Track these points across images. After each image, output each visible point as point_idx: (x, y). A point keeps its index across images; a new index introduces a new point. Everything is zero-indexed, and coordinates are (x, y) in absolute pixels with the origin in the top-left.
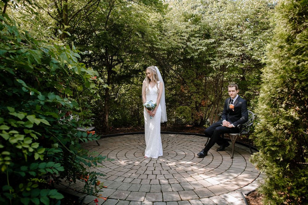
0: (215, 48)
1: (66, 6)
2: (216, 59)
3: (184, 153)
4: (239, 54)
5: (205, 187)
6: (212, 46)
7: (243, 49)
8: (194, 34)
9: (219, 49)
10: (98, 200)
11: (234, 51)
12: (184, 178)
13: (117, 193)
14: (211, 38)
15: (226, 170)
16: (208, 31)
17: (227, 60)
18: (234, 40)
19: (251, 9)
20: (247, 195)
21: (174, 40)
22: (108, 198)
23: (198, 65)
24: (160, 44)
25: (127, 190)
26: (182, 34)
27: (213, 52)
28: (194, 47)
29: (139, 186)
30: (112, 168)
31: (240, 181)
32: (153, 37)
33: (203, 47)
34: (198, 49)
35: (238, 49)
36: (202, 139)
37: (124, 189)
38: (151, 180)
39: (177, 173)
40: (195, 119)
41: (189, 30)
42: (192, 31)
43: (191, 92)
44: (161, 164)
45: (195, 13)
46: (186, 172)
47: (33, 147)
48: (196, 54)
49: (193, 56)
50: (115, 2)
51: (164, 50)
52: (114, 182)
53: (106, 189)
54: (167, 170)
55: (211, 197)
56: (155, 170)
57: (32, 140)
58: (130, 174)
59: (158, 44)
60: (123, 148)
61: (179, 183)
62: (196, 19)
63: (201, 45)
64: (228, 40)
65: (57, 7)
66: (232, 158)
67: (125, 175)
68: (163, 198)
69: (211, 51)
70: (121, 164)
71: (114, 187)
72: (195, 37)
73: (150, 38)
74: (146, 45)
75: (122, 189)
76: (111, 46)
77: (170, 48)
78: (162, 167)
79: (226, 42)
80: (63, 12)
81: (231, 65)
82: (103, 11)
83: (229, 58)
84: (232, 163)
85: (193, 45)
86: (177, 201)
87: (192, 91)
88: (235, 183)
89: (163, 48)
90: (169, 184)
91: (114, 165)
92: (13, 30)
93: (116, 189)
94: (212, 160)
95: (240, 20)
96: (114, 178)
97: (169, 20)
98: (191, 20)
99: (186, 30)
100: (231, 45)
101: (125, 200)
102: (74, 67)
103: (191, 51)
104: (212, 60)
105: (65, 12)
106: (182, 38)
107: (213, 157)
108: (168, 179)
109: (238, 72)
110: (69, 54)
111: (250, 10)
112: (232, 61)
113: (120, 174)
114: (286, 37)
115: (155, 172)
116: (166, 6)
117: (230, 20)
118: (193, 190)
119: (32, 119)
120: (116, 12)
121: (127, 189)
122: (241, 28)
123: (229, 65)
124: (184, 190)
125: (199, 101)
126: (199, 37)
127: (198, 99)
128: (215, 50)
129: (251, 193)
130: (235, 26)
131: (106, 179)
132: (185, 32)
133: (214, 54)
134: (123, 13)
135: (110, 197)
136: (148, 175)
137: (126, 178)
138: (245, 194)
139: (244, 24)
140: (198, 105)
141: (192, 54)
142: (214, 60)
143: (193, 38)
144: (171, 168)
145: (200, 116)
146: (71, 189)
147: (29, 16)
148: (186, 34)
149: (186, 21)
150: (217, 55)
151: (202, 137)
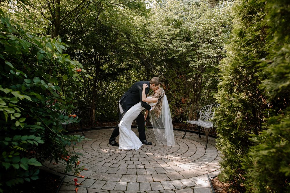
0: (194, 51)
1: (58, 8)
2: (195, 60)
3: (162, 144)
4: (216, 56)
5: (176, 172)
6: (191, 48)
7: (218, 51)
8: (175, 37)
9: (198, 51)
10: (77, 180)
11: (210, 53)
12: (159, 164)
13: (95, 174)
14: (191, 41)
15: (198, 159)
16: (189, 35)
17: (204, 61)
18: (212, 43)
19: (227, 15)
20: (214, 178)
21: (157, 42)
22: (87, 178)
23: (179, 66)
24: (143, 45)
25: (105, 173)
26: (164, 37)
27: (192, 54)
28: (175, 48)
29: (116, 169)
30: (94, 154)
31: (211, 168)
32: (137, 38)
33: (183, 49)
34: (179, 51)
35: (215, 51)
36: (181, 133)
37: (102, 172)
38: (128, 165)
39: (153, 159)
40: (175, 115)
41: (171, 32)
42: (173, 34)
43: (171, 89)
44: (139, 152)
45: (176, 18)
46: (162, 159)
47: (15, 116)
48: (177, 55)
49: (173, 56)
50: (103, 6)
51: (147, 50)
52: (94, 166)
53: (87, 171)
54: (145, 158)
55: (181, 179)
56: (133, 157)
57: (15, 111)
58: (110, 160)
59: (142, 44)
60: (106, 139)
61: (154, 168)
62: (178, 23)
63: (181, 47)
64: (206, 43)
65: (50, 8)
66: (206, 149)
67: (106, 161)
68: (137, 179)
69: (191, 53)
70: (103, 152)
71: (93, 170)
72: (176, 40)
73: (134, 39)
74: (131, 46)
75: (101, 172)
76: (99, 45)
77: (153, 49)
78: (140, 155)
79: (204, 45)
80: (55, 13)
81: (208, 65)
82: (93, 14)
83: (206, 59)
84: (205, 153)
85: (174, 47)
86: (150, 182)
87: (173, 89)
88: (206, 169)
89: (146, 48)
90: (145, 168)
91: (96, 152)
92: (5, 21)
93: (96, 172)
94: (187, 151)
95: (216, 25)
96: (94, 162)
97: (153, 24)
98: (172, 24)
99: (168, 33)
100: (208, 48)
101: (102, 180)
102: (59, 57)
103: (172, 52)
104: (191, 61)
105: (57, 14)
106: (164, 40)
107: (188, 148)
108: (144, 165)
109: (215, 72)
110: (54, 44)
111: (225, 16)
112: (209, 62)
113: (100, 159)
114: (239, 32)
115: (132, 159)
116: (149, 10)
117: (208, 25)
118: (165, 174)
119: (16, 94)
120: (104, 15)
121: (105, 171)
122: (217, 32)
123: (206, 65)
124: (157, 173)
125: (179, 98)
126: (180, 39)
127: (179, 96)
128: (194, 52)
129: (217, 176)
130: (212, 31)
131: (87, 163)
132: (167, 35)
133: (193, 56)
134: (110, 16)
135: (89, 178)
136: (126, 161)
137: (105, 163)
138: (212, 177)
139: (219, 28)
140: (178, 102)
141: (173, 55)
142: (193, 61)
143: (175, 41)
144: (148, 156)
145: (180, 112)
146: (54, 171)
147: (23, 14)
148: (168, 37)
149: (168, 25)
150: (196, 56)
151: (181, 132)
